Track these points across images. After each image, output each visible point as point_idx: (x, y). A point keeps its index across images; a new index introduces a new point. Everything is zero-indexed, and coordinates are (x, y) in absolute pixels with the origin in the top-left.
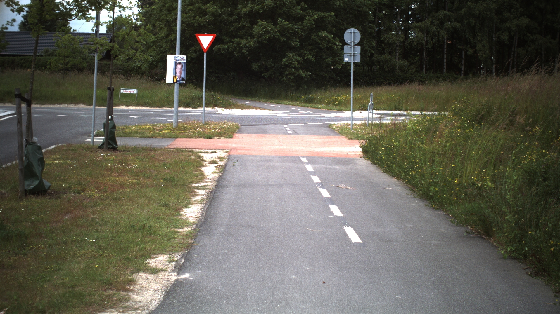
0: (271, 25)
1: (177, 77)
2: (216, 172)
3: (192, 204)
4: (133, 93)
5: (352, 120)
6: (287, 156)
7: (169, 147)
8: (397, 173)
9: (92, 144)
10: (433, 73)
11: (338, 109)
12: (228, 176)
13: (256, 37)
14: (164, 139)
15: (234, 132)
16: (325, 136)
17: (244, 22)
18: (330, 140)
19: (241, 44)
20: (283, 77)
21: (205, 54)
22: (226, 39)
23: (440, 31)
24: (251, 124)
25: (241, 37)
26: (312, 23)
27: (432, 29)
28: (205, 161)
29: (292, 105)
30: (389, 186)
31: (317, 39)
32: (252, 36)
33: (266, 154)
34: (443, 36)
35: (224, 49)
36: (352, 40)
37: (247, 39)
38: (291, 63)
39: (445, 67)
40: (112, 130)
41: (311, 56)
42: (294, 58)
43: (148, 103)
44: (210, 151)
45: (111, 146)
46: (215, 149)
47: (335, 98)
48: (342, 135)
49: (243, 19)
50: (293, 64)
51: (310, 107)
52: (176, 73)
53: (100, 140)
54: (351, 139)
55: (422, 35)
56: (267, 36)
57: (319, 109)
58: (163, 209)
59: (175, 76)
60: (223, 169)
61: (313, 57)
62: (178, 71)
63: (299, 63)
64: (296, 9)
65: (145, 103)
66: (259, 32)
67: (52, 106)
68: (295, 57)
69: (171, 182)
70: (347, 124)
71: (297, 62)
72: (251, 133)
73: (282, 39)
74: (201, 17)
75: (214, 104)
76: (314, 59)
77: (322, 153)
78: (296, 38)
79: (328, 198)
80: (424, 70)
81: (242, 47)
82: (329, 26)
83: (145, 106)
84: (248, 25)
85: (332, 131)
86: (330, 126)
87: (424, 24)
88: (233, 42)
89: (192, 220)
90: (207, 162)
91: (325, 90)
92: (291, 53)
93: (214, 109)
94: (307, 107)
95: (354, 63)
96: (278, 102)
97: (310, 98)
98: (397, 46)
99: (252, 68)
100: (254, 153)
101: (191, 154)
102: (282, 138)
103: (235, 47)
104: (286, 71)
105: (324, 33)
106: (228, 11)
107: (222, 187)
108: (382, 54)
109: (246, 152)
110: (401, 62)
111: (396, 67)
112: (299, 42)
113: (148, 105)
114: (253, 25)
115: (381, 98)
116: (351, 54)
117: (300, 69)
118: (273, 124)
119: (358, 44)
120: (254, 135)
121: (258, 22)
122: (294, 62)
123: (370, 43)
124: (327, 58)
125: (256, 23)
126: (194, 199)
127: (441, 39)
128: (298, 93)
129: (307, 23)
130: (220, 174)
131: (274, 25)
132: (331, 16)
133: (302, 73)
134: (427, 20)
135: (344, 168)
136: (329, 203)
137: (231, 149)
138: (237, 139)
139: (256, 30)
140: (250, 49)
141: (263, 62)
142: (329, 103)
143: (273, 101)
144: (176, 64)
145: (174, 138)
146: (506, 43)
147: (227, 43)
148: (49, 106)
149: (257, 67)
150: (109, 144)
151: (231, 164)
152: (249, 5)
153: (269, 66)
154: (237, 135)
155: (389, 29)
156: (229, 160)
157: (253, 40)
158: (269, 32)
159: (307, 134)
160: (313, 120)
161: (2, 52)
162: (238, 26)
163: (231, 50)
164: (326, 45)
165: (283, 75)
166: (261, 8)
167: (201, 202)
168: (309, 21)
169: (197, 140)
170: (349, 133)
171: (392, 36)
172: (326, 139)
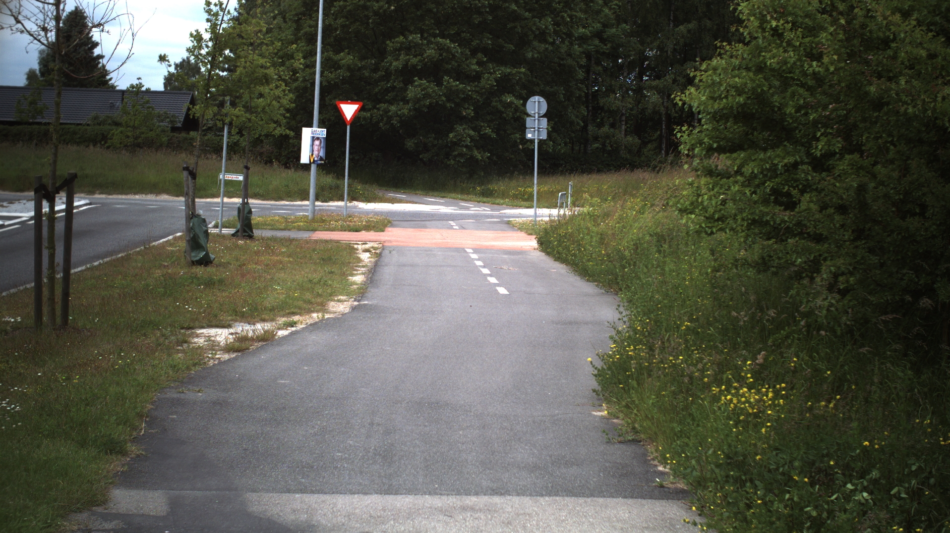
0: (433, 85)
1: (314, 156)
2: (371, 258)
3: (356, 275)
4: (237, 179)
5: (536, 217)
6: (450, 248)
7: (311, 238)
9: (220, 234)
12: (386, 259)
13: (411, 103)
14: (300, 231)
15: (385, 226)
17: (395, 82)
19: (389, 111)
20: (450, 160)
21: (348, 127)
24: (405, 219)
25: (390, 102)
26: (492, 84)
28: (358, 250)
30: (555, 269)
31: (500, 107)
32: (406, 101)
33: (426, 246)
36: (537, 111)
37: (398, 104)
38: (460, 140)
40: (248, 215)
42: (465, 133)
43: (259, 195)
44: (360, 243)
45: (247, 234)
46: (365, 241)
47: (524, 190)
48: (521, 231)
49: (393, 77)
50: (464, 141)
51: (488, 203)
52: (313, 151)
53: (229, 231)
54: (529, 234)
55: (660, 100)
56: (427, 102)
58: (331, 275)
59: (312, 155)
60: (379, 256)
61: (492, 131)
62: (316, 148)
63: (472, 140)
64: (470, 63)
65: (255, 195)
66: (415, 95)
68: (467, 131)
69: (328, 261)
70: (530, 221)
71: (470, 138)
72: (407, 227)
73: (448, 105)
74: (331, 73)
75: (352, 197)
76: (494, 136)
77: (493, 246)
78: (469, 104)
79: (488, 274)
80: (663, 152)
81: (391, 117)
82: (517, 87)
84: (401, 85)
85: (510, 227)
86: (508, 223)
87: (663, 83)
88: (378, 109)
89: (359, 282)
90: (360, 251)
91: (511, 178)
92: (461, 125)
93: (352, 204)
94: (484, 202)
95: (539, 140)
96: (442, 195)
97: (489, 189)
98: (623, 114)
99: (405, 146)
100: (411, 245)
102: (446, 233)
103: (381, 116)
104: (454, 151)
105: (510, 97)
106: (371, 64)
107: (380, 266)
108: (600, 125)
109: (402, 244)
110: (629, 139)
111: (622, 145)
112: (472, 110)
113: (259, 197)
114: (408, 85)
116: (534, 128)
117: (475, 148)
118: (435, 220)
120: (411, 230)
121: (415, 81)
122: (466, 138)
123: (578, 112)
124: (516, 134)
125: (412, 82)
126: (356, 272)
128: (471, 183)
129: (486, 83)
130: (376, 258)
131: (437, 85)
132: (520, 73)
133: (477, 155)
134: (668, 77)
135: (512, 257)
137: (384, 241)
138: (389, 233)
139: (412, 92)
140: (403, 118)
141: (421, 138)
142: (515, 197)
143: (436, 194)
144: (313, 139)
145: (313, 230)
147: (369, 110)
149: (413, 145)
150: (245, 231)
151: (386, 252)
152: (402, 57)
153: (430, 144)
154: (390, 229)
155: (611, 90)
156: (383, 249)
157: (407, 107)
158: (430, 95)
159: (477, 230)
160: (488, 216)
161: (36, 119)
162: (385, 87)
163: (375, 120)
164: (513, 114)
165: (450, 157)
166: (419, 61)
167: (363, 274)
168: (488, 81)
169: (341, 233)
170: (529, 229)
171: (615, 100)
172: (500, 234)
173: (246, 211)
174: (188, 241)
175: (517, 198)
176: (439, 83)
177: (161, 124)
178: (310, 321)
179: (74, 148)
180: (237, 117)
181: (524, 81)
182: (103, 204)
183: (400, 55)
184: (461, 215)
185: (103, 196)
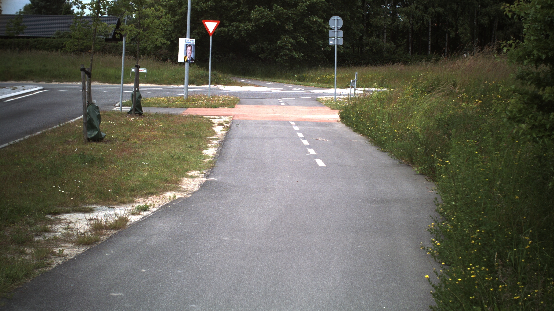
0: (267, 10)
1: (187, 57)
2: (223, 131)
3: (209, 148)
4: (142, 72)
5: (336, 95)
6: (279, 121)
7: (184, 114)
8: (362, 130)
9: (120, 111)
10: (418, 54)
11: (327, 86)
12: (233, 132)
13: (253, 22)
14: (177, 109)
15: (235, 104)
16: (313, 107)
17: (243, 8)
18: (316, 110)
19: (240, 27)
20: (278, 58)
21: (211, 37)
22: (226, 23)
23: (424, 15)
24: (249, 97)
25: (240, 21)
26: (304, 9)
27: (417, 14)
28: (214, 124)
29: (286, 83)
30: (355, 139)
31: (309, 23)
32: (250, 21)
33: (262, 119)
34: (427, 20)
35: (224, 32)
36: (336, 26)
37: (245, 23)
38: (285, 45)
39: (430, 49)
40: (139, 99)
41: (303, 39)
42: (288, 41)
43: (156, 81)
44: (217, 117)
45: (138, 112)
46: (221, 116)
47: (325, 77)
48: (327, 106)
49: (242, 5)
50: (287, 46)
51: (303, 85)
52: (186, 54)
53: (127, 109)
54: (333, 109)
55: (408, 19)
56: (264, 21)
57: (311, 87)
58: (190, 149)
59: (186, 56)
60: (229, 129)
62: (188, 52)
63: (292, 45)
65: (153, 80)
66: (256, 17)
67: (70, 83)
68: (288, 39)
69: (190, 135)
70: (332, 98)
71: (290, 44)
72: (250, 104)
73: (277, 23)
74: (204, 3)
75: (216, 82)
76: (306, 42)
77: (308, 119)
78: (290, 22)
79: (308, 145)
80: (410, 52)
81: (241, 30)
82: (320, 11)
83: (153, 84)
84: (247, 10)
85: (319, 103)
86: (317, 100)
87: (409, 9)
88: (232, 26)
89: (211, 155)
90: (216, 125)
91: (316, 69)
92: (285, 35)
93: (216, 86)
94: (300, 85)
95: (338, 46)
96: (273, 81)
97: (303, 77)
98: (385, 29)
99: (250, 49)
100: (252, 118)
101: (201, 119)
102: (276, 108)
103: (235, 30)
104: (281, 52)
105: (315, 18)
107: (229, 139)
108: (371, 35)
109: (246, 118)
110: (388, 45)
111: (383, 49)
112: (292, 26)
113: (156, 83)
114: (251, 10)
115: (367, 76)
116: (334, 37)
117: (294, 50)
118: (269, 98)
119: (341, 29)
120: (253, 106)
121: (256, 8)
122: (288, 44)
123: (358, 27)
124: (319, 41)
125: (254, 9)
126: (209, 145)
127: (425, 23)
128: (291, 73)
129: (300, 8)
130: (227, 132)
131: (270, 10)
133: (295, 54)
134: (412, 5)
135: (323, 128)
136: (308, 148)
137: (234, 116)
138: (238, 109)
139: (254, 15)
140: (248, 31)
141: (260, 44)
142: (320, 81)
143: (269, 80)
144: (187, 46)
145: (186, 107)
146: (486, 26)
147: (227, 26)
148: (68, 83)
149: (255, 49)
150: (136, 110)
151: (234, 125)
153: (265, 48)
154: (238, 106)
155: (377, 14)
156: (232, 123)
157: (251, 24)
158: (265, 17)
159: (297, 105)
160: (303, 95)
161: (19, 34)
162: (237, 11)
163: (230, 33)
164: (317, 28)
165: (278, 56)
167: (215, 147)
168: (302, 7)
169: (205, 109)
170: (332, 105)
171: (379, 20)
172: (313, 109)
173: (137, 96)
174: (85, 123)
175: (321, 82)
176: (271, 9)
177: (99, 36)
178: (163, 203)
179: (45, 52)
180: (130, 31)
181: (324, 7)
182: (52, 89)
184: (286, 94)
185: (57, 83)
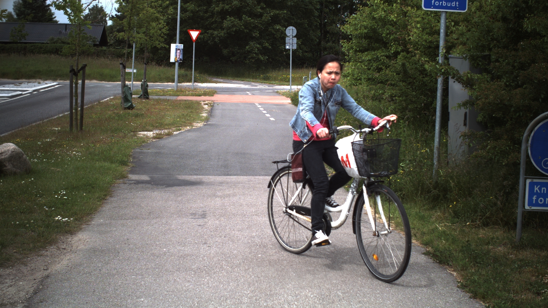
0: (237, 20)
1: (177, 58)
6: (247, 103)
7: (177, 99)
11: (288, 84)
12: (216, 108)
13: (226, 30)
14: (171, 97)
15: (214, 94)
19: (214, 34)
21: (194, 43)
24: (223, 90)
25: (214, 29)
26: (269, 19)
29: (253, 81)
31: (273, 31)
32: (222, 29)
33: (236, 102)
36: (291, 34)
37: (218, 30)
38: (252, 50)
42: (255, 46)
45: (146, 97)
46: (204, 100)
47: (286, 76)
48: (283, 96)
49: (215, 16)
50: (254, 50)
51: (267, 83)
52: (176, 56)
56: (234, 29)
57: (274, 85)
61: (269, 45)
62: (178, 54)
63: (258, 50)
64: (257, 8)
72: (225, 94)
73: (245, 31)
76: (270, 47)
77: (268, 102)
78: (256, 30)
79: (266, 113)
81: (215, 37)
82: (282, 21)
84: (220, 20)
85: (278, 94)
88: (208, 33)
89: (205, 116)
90: (203, 104)
91: (279, 70)
92: (252, 42)
94: (265, 83)
95: (292, 49)
96: (242, 80)
97: (267, 76)
98: (340, 35)
99: (222, 53)
100: (229, 102)
102: (245, 97)
103: (209, 37)
104: (249, 56)
105: (278, 26)
106: (204, 9)
107: (214, 110)
108: (328, 41)
112: (258, 33)
114: (223, 20)
116: (290, 43)
117: (260, 54)
119: (295, 37)
121: (227, 18)
123: (316, 33)
124: (281, 46)
126: (203, 112)
128: (258, 73)
130: (211, 108)
132: (284, 13)
133: (261, 57)
137: (214, 100)
138: (216, 97)
139: (226, 24)
140: (221, 38)
141: (231, 49)
143: (239, 79)
144: (177, 50)
145: (177, 96)
149: (227, 53)
150: (145, 95)
151: (215, 105)
152: (220, 5)
153: (236, 52)
154: (216, 95)
155: (333, 22)
157: (223, 32)
158: (236, 25)
159: (261, 95)
160: (266, 89)
161: (21, 40)
162: (212, 21)
163: (206, 39)
164: (280, 35)
165: (247, 59)
166: (229, 7)
167: (206, 113)
168: (266, 17)
170: (288, 95)
171: (336, 28)
172: (273, 97)
173: (145, 85)
174: (123, 99)
175: (282, 81)
176: (240, 19)
177: (89, 42)
178: (187, 129)
180: (140, 38)
181: (286, 17)
182: (65, 85)
183: (219, 4)
184: (253, 89)
